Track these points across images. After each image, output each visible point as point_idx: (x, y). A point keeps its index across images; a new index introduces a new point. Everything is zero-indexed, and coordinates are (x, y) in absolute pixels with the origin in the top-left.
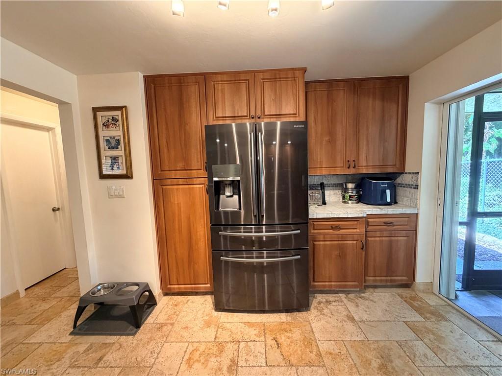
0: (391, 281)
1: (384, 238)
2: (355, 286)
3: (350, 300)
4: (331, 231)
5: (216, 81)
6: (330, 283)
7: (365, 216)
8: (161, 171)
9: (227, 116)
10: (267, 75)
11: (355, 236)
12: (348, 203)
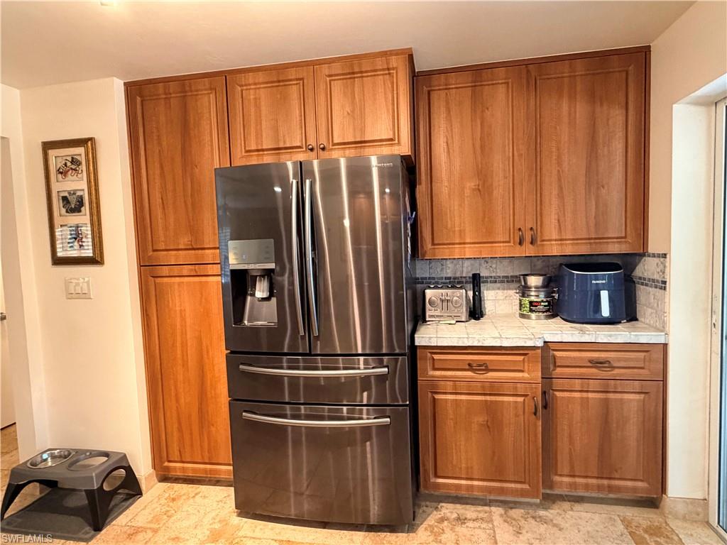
0: (611, 489)
1: (590, 395)
2: (523, 493)
3: (507, 520)
4: (469, 373)
5: (246, 85)
6: (469, 482)
7: (540, 344)
8: (154, 251)
9: (264, 147)
10: (337, 68)
11: (519, 385)
12: (528, 317)
